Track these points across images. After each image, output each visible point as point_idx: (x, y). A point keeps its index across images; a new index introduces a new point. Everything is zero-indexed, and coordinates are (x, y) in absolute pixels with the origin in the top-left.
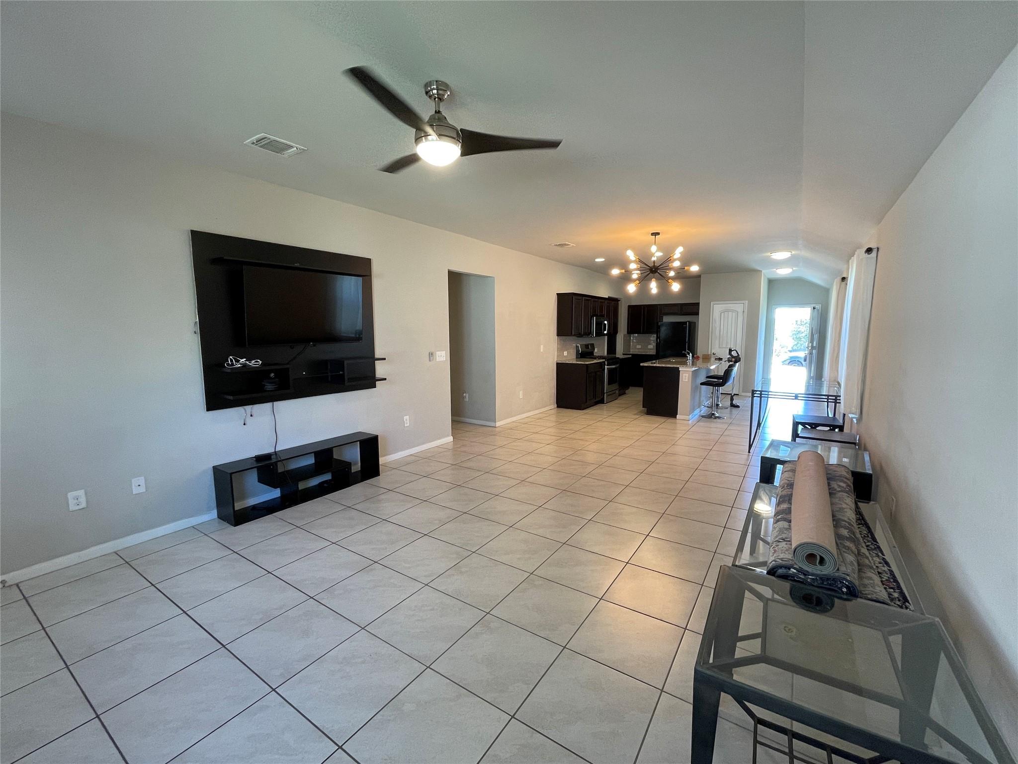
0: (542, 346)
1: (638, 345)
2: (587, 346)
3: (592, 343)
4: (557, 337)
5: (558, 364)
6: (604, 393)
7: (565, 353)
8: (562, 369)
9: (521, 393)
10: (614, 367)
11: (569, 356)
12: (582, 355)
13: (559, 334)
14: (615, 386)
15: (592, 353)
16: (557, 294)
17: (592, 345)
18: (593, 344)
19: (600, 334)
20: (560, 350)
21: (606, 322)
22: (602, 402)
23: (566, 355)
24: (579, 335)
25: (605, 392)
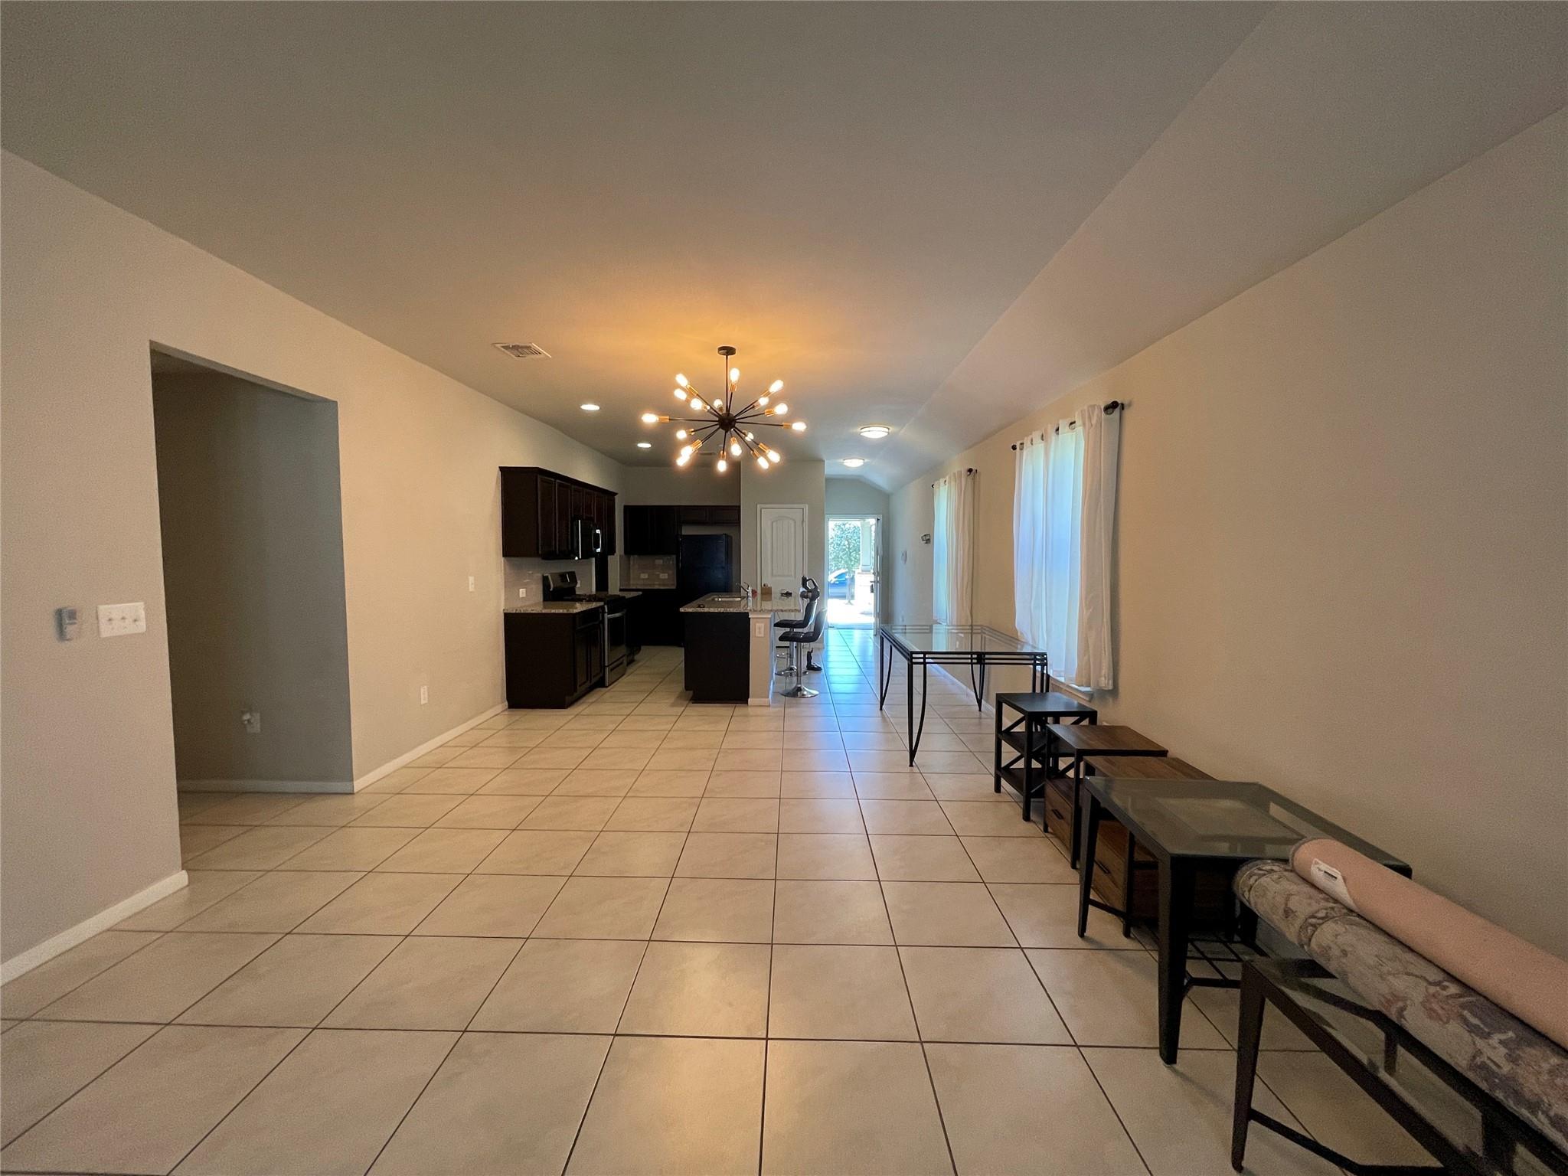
0: (471, 579)
1: (643, 573)
2: (562, 576)
3: (573, 570)
4: (503, 559)
5: (506, 615)
6: (605, 667)
7: (522, 592)
8: (515, 625)
9: (424, 690)
10: (617, 615)
11: (528, 598)
12: (551, 594)
13: (505, 554)
14: (622, 650)
15: (572, 590)
16: (501, 468)
17: (573, 575)
18: (574, 573)
19: (588, 554)
20: (510, 585)
21: (598, 531)
22: (601, 684)
23: (524, 596)
24: (549, 556)
25: (606, 664)
